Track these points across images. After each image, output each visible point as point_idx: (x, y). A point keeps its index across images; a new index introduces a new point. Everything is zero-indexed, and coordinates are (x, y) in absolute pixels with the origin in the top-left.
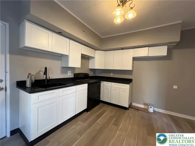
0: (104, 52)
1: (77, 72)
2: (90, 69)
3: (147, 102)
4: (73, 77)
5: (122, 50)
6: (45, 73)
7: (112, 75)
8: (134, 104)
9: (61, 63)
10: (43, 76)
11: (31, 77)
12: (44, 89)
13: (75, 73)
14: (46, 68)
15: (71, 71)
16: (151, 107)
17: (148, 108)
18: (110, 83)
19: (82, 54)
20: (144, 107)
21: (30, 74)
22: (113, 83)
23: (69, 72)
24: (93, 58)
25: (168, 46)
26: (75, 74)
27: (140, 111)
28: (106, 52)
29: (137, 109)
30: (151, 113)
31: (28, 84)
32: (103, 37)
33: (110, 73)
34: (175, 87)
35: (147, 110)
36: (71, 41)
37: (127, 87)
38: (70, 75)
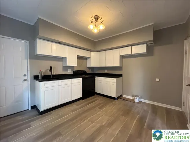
0: (98, 52)
1: (76, 69)
2: (87, 67)
3: (135, 94)
4: (73, 73)
5: (111, 50)
6: (51, 70)
7: (106, 72)
8: (124, 96)
9: (63, 63)
10: (50, 73)
11: (41, 73)
12: (48, 80)
13: (75, 70)
14: (51, 67)
15: (70, 69)
16: (136, 98)
17: (135, 99)
18: (102, 78)
19: (77, 56)
20: (133, 98)
21: (40, 71)
22: (104, 78)
23: (69, 69)
24: (89, 58)
25: (147, 44)
26: (74, 72)
27: (127, 101)
28: (100, 52)
29: (125, 100)
30: (137, 103)
31: (40, 77)
32: (96, 41)
33: (105, 70)
34: (158, 80)
35: (134, 100)
36: (68, 47)
37: (114, 80)
38: (70, 72)
